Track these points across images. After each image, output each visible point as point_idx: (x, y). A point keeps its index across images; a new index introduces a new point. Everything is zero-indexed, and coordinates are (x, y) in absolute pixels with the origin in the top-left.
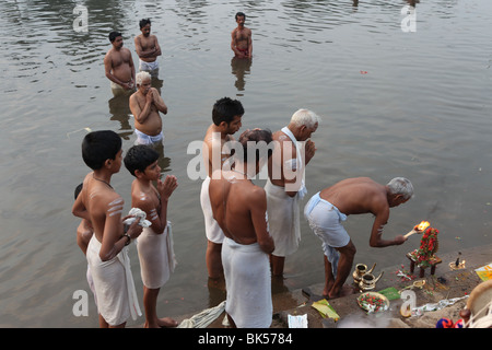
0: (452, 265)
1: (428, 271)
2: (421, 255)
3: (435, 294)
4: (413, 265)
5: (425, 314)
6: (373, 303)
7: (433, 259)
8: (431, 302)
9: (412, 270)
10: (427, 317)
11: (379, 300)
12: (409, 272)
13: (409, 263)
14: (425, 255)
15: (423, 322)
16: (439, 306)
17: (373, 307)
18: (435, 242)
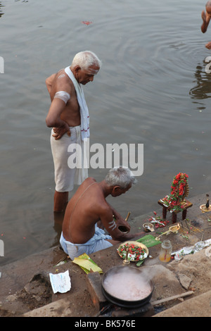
0: (202, 207)
1: (180, 215)
2: (172, 201)
3: (190, 237)
4: (165, 210)
5: (186, 258)
6: (133, 252)
7: (184, 204)
8: (188, 245)
9: (165, 216)
10: (187, 261)
11: (138, 248)
12: (162, 218)
13: (161, 209)
14: (176, 201)
15: (183, 265)
16: (195, 248)
17: (133, 256)
18: (185, 187)
